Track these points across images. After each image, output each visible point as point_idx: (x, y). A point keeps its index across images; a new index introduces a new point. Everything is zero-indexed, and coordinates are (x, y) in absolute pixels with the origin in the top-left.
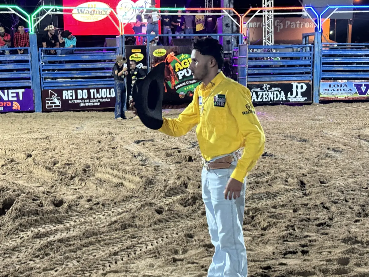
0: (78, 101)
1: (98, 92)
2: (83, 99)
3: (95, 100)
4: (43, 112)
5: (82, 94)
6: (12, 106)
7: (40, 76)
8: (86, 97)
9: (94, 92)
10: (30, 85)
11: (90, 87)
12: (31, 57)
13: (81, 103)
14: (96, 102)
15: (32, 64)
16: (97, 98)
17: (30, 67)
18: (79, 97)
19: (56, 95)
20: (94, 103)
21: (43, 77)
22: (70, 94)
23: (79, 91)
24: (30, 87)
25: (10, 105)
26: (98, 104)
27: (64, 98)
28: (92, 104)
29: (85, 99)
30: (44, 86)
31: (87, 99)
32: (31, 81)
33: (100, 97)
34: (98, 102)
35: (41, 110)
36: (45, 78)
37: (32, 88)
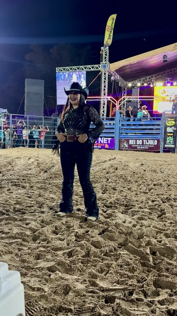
0: (137, 146)
1: (148, 142)
2: (139, 145)
3: (145, 146)
4: (119, 150)
5: (139, 142)
6: (105, 146)
7: (119, 132)
8: (141, 144)
9: (145, 141)
10: (114, 136)
11: (144, 138)
12: (116, 122)
13: (138, 147)
14: (146, 147)
15: (116, 125)
16: (147, 145)
17: (115, 127)
18: (137, 144)
19: (126, 142)
20: (145, 147)
21: (121, 132)
22: (133, 142)
23: (137, 141)
24: (114, 137)
25: (104, 145)
26: (147, 148)
27: (130, 144)
28: (144, 148)
29: (140, 145)
30: (121, 137)
31: (141, 145)
32: (114, 134)
33: (148, 144)
34: (147, 147)
35: (118, 149)
36: (121, 133)
37: (115, 138)
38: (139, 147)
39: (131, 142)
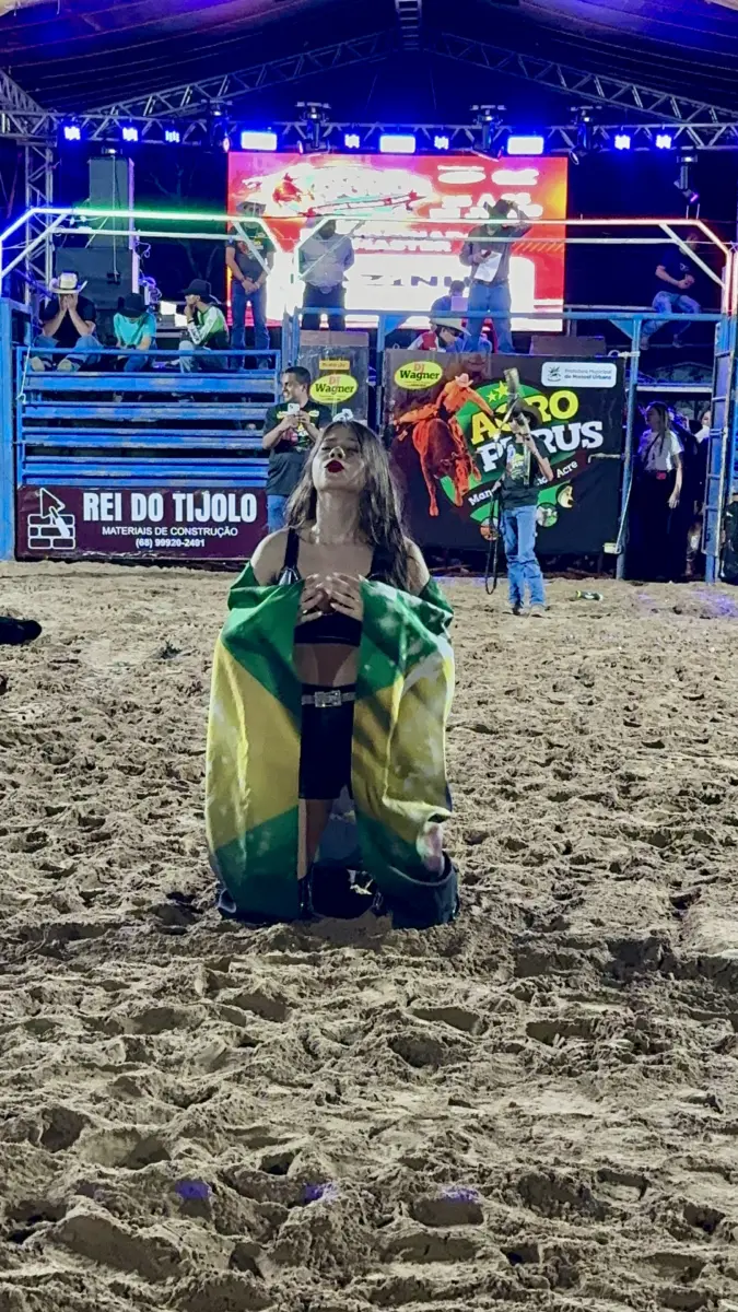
0: (131, 530)
1: (198, 503)
2: (147, 522)
3: (185, 531)
4: (19, 559)
7: (15, 438)
8: (159, 517)
9: (185, 502)
13: (140, 536)
14: (191, 537)
16: (196, 523)
19: (62, 506)
20: (182, 538)
21: (24, 442)
22: (106, 506)
26: (196, 543)
27: (87, 517)
28: (178, 543)
29: (154, 525)
30: (25, 472)
31: (160, 524)
33: (205, 519)
34: (198, 537)
35: (11, 552)
36: (30, 450)
38: (145, 537)
39: (94, 506)
